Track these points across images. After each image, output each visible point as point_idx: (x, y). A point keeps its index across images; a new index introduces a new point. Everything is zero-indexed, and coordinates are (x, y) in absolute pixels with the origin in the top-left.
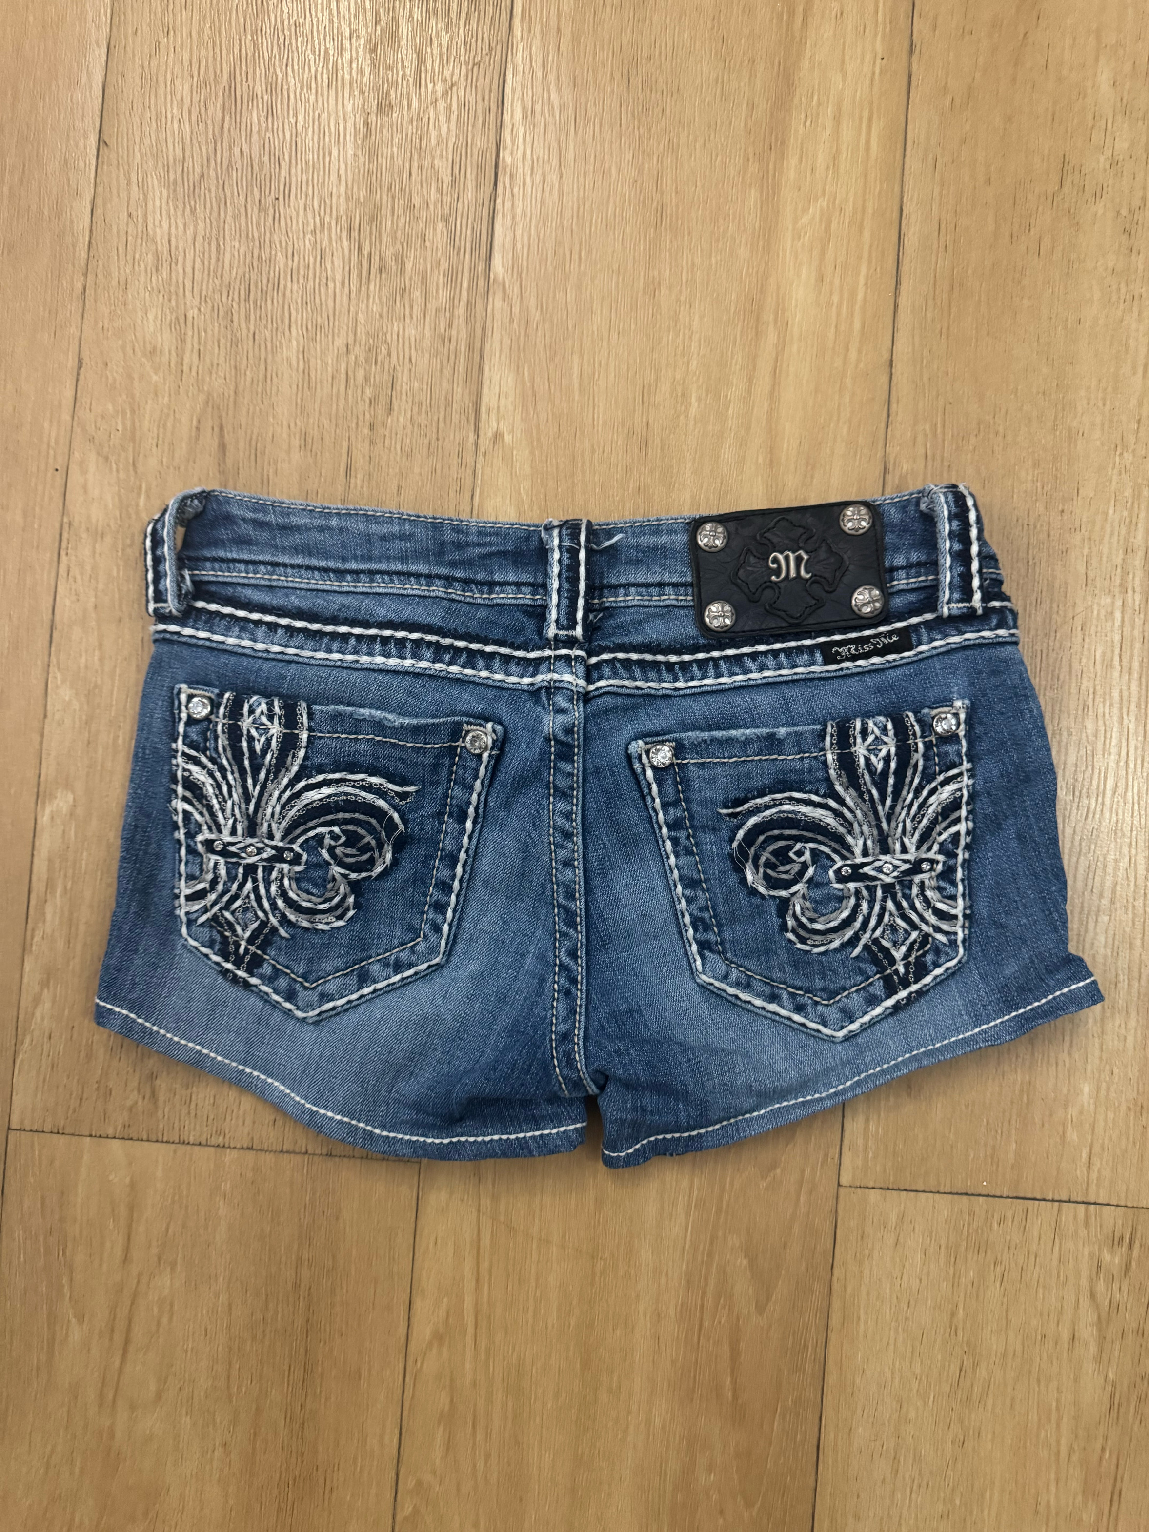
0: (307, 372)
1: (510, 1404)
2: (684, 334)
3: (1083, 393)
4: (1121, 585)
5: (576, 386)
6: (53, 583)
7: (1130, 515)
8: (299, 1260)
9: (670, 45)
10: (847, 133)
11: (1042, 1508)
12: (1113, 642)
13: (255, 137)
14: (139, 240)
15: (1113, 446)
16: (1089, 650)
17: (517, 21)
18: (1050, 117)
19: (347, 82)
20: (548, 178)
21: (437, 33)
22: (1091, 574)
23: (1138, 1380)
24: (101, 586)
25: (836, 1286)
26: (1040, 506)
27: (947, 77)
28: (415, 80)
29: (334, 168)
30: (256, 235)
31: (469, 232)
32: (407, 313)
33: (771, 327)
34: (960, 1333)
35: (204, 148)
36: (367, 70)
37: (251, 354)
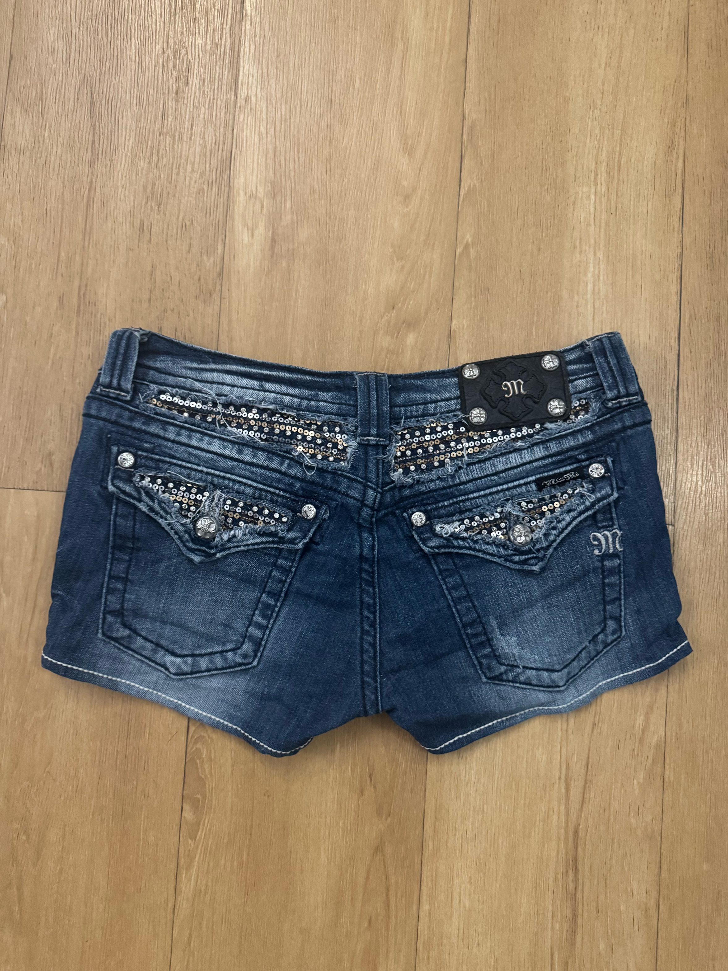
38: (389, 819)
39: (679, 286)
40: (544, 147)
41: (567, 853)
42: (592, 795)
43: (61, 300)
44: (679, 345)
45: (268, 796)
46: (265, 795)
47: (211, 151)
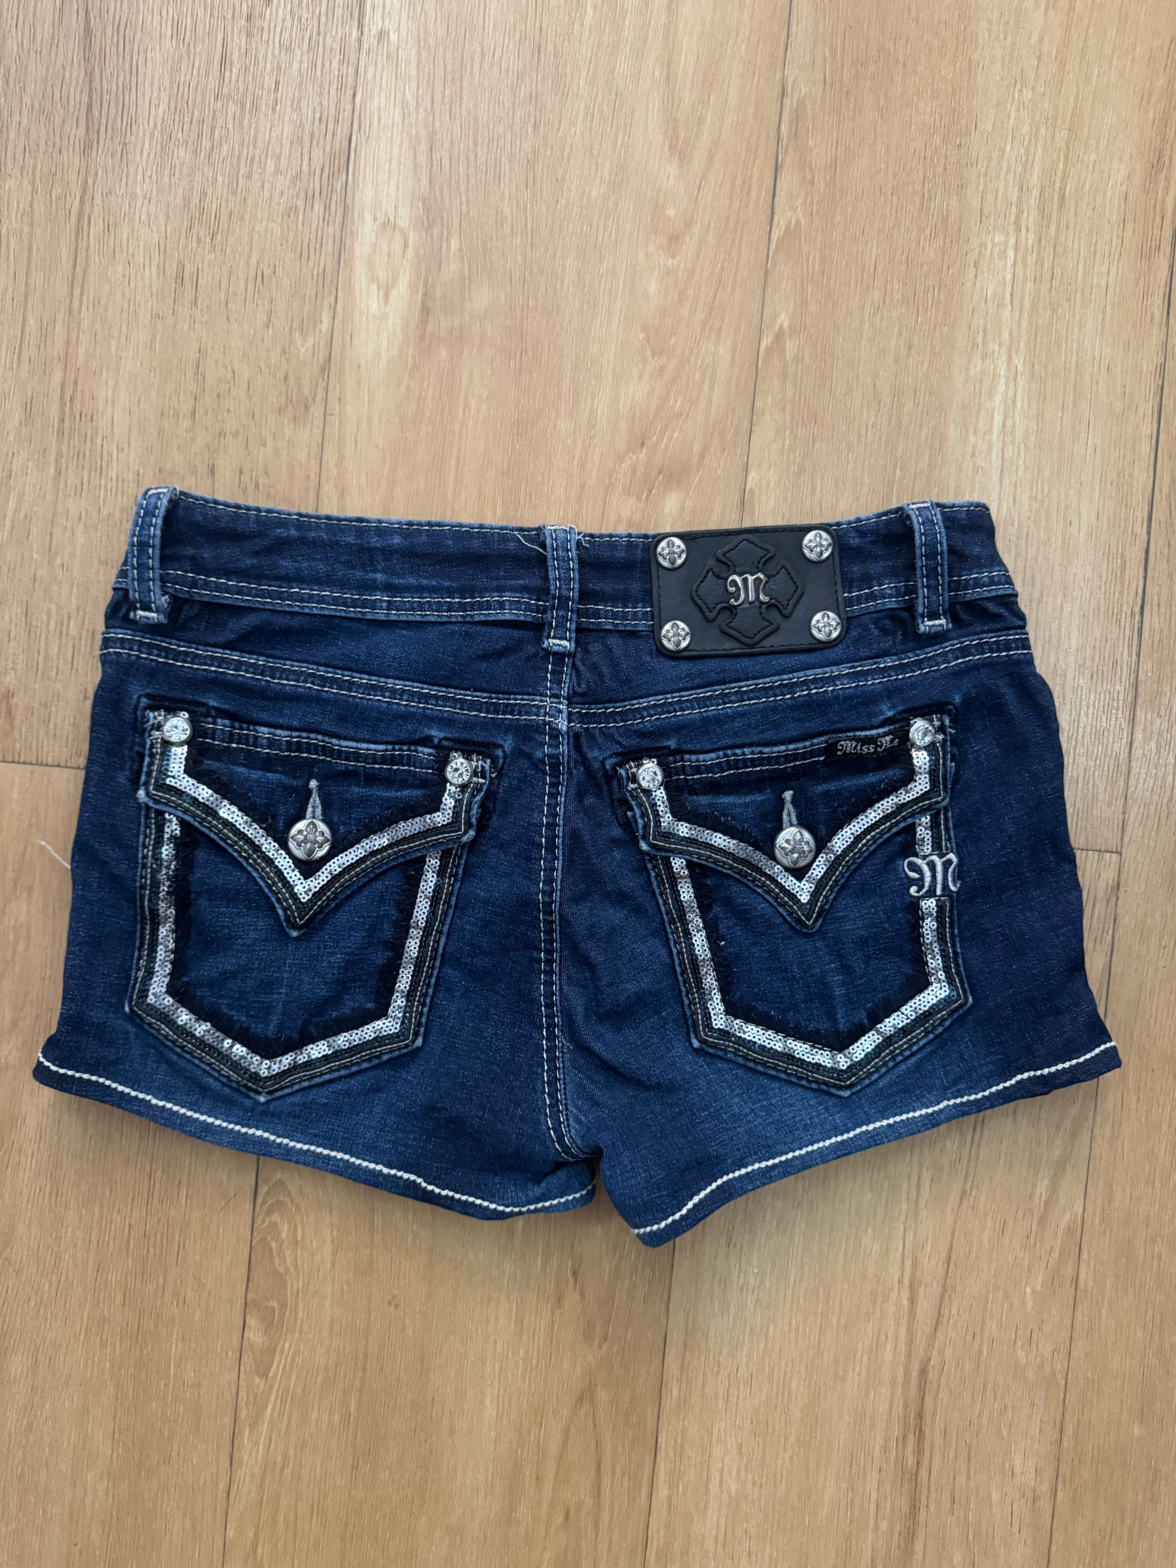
38: (605, 1347)
39: (1155, 425)
40: (928, 156)
41: (906, 1405)
42: (954, 1310)
43: (28, 407)
44: (1149, 533)
45: (396, 1306)
46: (390, 1303)
47: (312, 135)
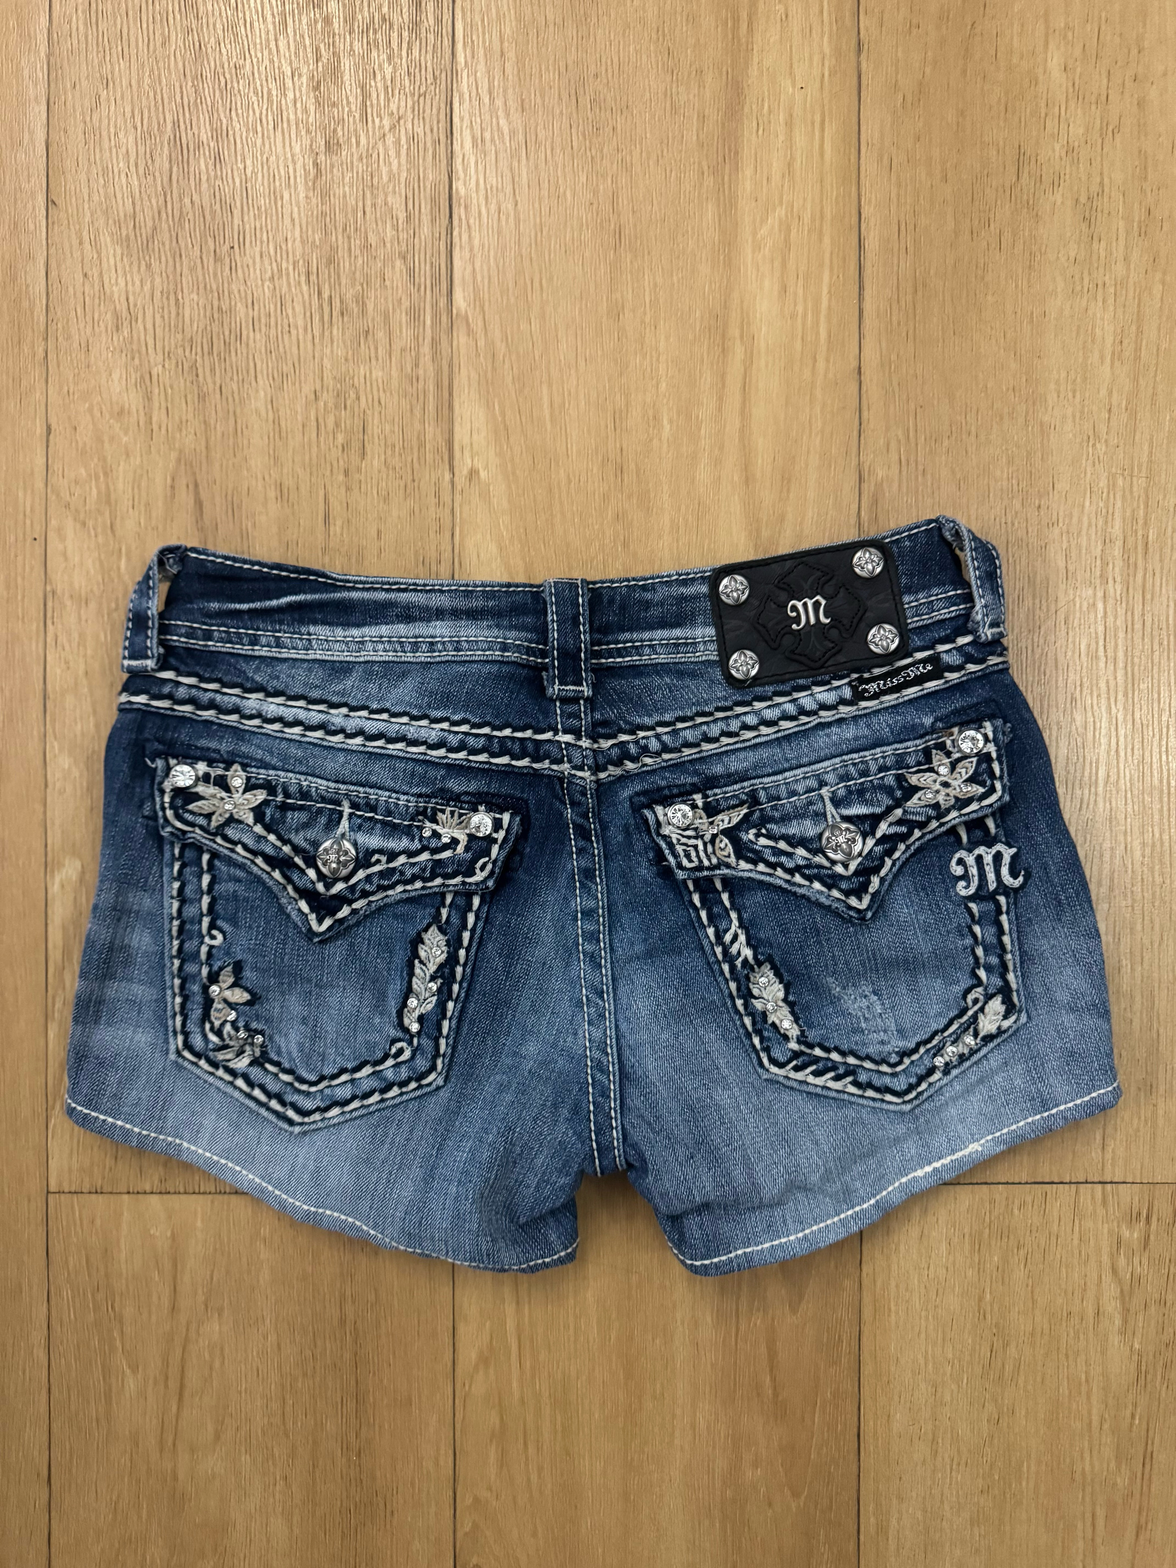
0: (277, 422)
1: (559, 1418)
2: (651, 357)
3: (1052, 386)
4: (1101, 576)
5: (548, 417)
6: (41, 651)
7: (1107, 508)
8: (343, 1297)
9: (616, 60)
10: (800, 139)
11: (1078, 1476)
12: (1096, 633)
13: (205, 185)
14: (97, 301)
15: (1086, 438)
16: (1074, 642)
17: (459, 46)
18: (1002, 108)
19: (293, 123)
20: (503, 207)
21: (380, 65)
22: (1071, 568)
23: (1163, 1347)
24: (89, 652)
25: (865, 1282)
26: (1017, 504)
27: (897, 74)
28: (361, 115)
29: (287, 211)
30: (214, 287)
31: (428, 268)
32: (373, 355)
33: (738, 342)
34: (988, 1316)
35: (154, 201)
36: (312, 108)
37: (219, 406)
